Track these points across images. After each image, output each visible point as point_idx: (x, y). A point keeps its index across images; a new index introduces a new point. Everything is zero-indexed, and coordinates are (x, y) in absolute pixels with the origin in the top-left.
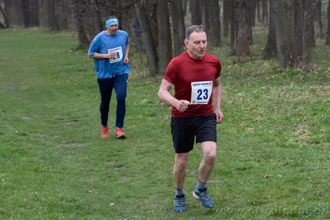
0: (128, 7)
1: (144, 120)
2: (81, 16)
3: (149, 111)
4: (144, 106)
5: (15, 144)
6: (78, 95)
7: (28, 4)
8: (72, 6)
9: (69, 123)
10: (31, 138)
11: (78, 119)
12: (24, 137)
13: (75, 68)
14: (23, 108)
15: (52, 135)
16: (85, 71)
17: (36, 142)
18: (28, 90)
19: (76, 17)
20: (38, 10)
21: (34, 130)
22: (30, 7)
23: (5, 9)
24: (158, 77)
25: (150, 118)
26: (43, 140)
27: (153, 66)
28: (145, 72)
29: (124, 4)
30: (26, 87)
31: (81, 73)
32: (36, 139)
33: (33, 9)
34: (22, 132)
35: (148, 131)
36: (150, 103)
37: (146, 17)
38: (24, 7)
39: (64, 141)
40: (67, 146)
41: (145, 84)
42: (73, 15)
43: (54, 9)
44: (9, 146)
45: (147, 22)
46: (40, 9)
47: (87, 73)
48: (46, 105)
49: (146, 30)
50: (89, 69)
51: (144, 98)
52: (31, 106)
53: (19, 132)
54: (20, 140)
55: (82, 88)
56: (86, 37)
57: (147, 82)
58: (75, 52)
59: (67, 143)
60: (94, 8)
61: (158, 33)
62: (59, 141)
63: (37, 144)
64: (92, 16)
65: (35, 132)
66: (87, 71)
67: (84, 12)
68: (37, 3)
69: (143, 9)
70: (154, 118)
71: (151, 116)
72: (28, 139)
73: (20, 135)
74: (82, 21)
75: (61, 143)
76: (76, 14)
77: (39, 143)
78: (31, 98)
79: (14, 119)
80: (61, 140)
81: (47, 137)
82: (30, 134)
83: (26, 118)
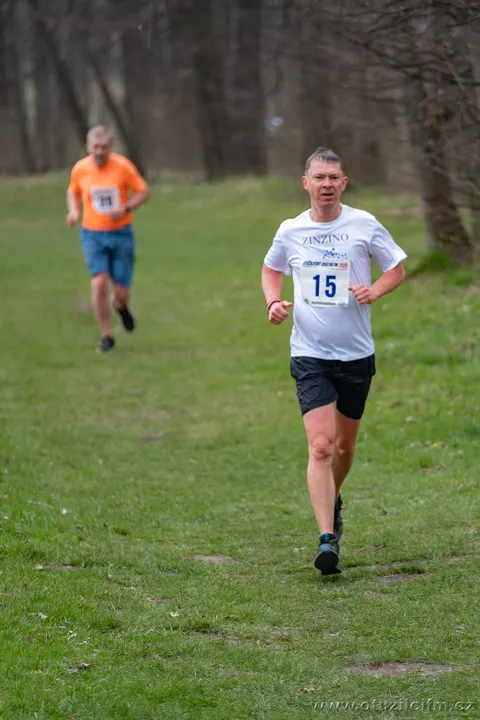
5: (168, 665)
6: (425, 465)
7: (220, 81)
9: (385, 582)
10: (232, 642)
11: (423, 564)
12: (202, 640)
13: (410, 353)
15: (318, 630)
16: (453, 361)
18: (221, 442)
19: (415, 140)
21: (247, 607)
22: (231, 93)
23: (128, 102)
26: (278, 649)
30: (210, 431)
31: (435, 370)
33: (239, 104)
34: (196, 616)
39: (366, 656)
40: (377, 674)
43: (324, 104)
47: (463, 372)
48: (291, 506)
50: (468, 354)
52: (231, 508)
53: (184, 614)
54: (188, 652)
55: (441, 433)
58: (414, 283)
59: (376, 665)
62: (345, 656)
63: (255, 668)
65: (249, 618)
66: (461, 362)
67: (447, 116)
68: (256, 77)
72: (221, 646)
73: (186, 629)
74: (441, 155)
75: (352, 663)
76: (416, 127)
77: (265, 662)
78: (231, 478)
79: (164, 563)
80: (353, 650)
81: (296, 637)
82: (229, 627)
83: (213, 559)
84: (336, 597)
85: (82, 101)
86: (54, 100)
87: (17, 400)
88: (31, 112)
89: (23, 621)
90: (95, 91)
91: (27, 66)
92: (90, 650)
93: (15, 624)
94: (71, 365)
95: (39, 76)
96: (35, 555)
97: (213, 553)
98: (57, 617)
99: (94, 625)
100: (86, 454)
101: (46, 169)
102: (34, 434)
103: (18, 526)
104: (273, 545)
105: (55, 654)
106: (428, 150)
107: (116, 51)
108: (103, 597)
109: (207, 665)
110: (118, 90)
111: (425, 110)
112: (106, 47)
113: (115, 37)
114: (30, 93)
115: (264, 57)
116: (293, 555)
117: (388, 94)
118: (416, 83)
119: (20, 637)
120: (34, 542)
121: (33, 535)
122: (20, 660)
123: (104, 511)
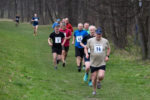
0: (131, 18)
1: (136, 87)
2: (103, 22)
3: (140, 81)
4: (137, 78)
5: (59, 96)
7: (72, 13)
8: (97, 15)
10: (69, 93)
12: (64, 93)
14: (65, 75)
17: (71, 96)
18: (69, 65)
19: (99, 22)
20: (78, 17)
21: (71, 88)
23: (58, 15)
24: (147, 61)
25: (140, 85)
26: (75, 95)
27: (144, 54)
28: (139, 57)
29: (129, 16)
32: (71, 94)
33: (74, 16)
34: (63, 89)
35: (139, 93)
36: (141, 76)
37: (142, 24)
38: (70, 15)
39: (88, 96)
41: (138, 65)
42: (98, 21)
43: (87, 17)
44: (55, 98)
45: (142, 27)
46: (79, 17)
49: (141, 32)
51: (137, 73)
52: (70, 74)
53: (62, 89)
54: (62, 94)
56: (105, 34)
57: (140, 64)
59: (90, 98)
60: (111, 18)
61: (148, 34)
63: (72, 97)
64: (109, 22)
65: (71, 90)
67: (105, 19)
68: (77, 13)
69: (140, 19)
70: (143, 85)
71: (141, 84)
72: (67, 94)
73: (62, 91)
74: (103, 25)
75: (86, 97)
76: (100, 21)
77: (73, 96)
78: (70, 70)
79: (59, 81)
80: (86, 95)
81: (78, 93)
82: (68, 91)
83: (67, 81)
84: (84, 87)
85: (52, 15)
86: (48, 15)
87: (39, 57)
88: (44, 16)
89: (38, 89)
90: (54, 13)
91: (44, 9)
92: (48, 93)
93: (37, 89)
94: (48, 52)
95: (46, 11)
96: (40, 79)
97: (67, 80)
98: (43, 88)
99: (49, 90)
100: (49, 65)
101: (46, 24)
102: (42, 62)
103: (38, 75)
104: (75, 80)
105: (42, 94)
106: (101, 24)
107: (57, 8)
108: (50, 86)
109: (65, 96)
110: (57, 13)
111: (101, 18)
112: (56, 7)
113: (57, 6)
114: (44, 14)
115: (78, 10)
116: (78, 81)
117: (96, 15)
118: (100, 14)
119: (37, 91)
120: (41, 77)
121: (41, 76)
122: (37, 94)
123: (51, 73)
